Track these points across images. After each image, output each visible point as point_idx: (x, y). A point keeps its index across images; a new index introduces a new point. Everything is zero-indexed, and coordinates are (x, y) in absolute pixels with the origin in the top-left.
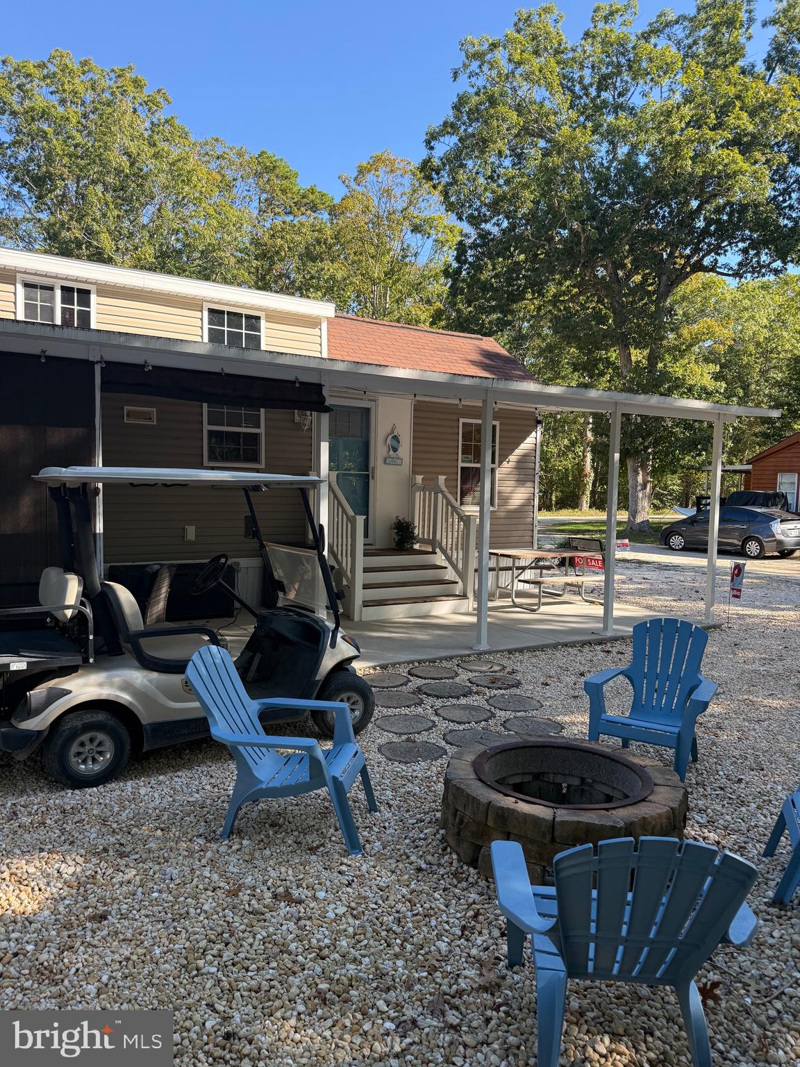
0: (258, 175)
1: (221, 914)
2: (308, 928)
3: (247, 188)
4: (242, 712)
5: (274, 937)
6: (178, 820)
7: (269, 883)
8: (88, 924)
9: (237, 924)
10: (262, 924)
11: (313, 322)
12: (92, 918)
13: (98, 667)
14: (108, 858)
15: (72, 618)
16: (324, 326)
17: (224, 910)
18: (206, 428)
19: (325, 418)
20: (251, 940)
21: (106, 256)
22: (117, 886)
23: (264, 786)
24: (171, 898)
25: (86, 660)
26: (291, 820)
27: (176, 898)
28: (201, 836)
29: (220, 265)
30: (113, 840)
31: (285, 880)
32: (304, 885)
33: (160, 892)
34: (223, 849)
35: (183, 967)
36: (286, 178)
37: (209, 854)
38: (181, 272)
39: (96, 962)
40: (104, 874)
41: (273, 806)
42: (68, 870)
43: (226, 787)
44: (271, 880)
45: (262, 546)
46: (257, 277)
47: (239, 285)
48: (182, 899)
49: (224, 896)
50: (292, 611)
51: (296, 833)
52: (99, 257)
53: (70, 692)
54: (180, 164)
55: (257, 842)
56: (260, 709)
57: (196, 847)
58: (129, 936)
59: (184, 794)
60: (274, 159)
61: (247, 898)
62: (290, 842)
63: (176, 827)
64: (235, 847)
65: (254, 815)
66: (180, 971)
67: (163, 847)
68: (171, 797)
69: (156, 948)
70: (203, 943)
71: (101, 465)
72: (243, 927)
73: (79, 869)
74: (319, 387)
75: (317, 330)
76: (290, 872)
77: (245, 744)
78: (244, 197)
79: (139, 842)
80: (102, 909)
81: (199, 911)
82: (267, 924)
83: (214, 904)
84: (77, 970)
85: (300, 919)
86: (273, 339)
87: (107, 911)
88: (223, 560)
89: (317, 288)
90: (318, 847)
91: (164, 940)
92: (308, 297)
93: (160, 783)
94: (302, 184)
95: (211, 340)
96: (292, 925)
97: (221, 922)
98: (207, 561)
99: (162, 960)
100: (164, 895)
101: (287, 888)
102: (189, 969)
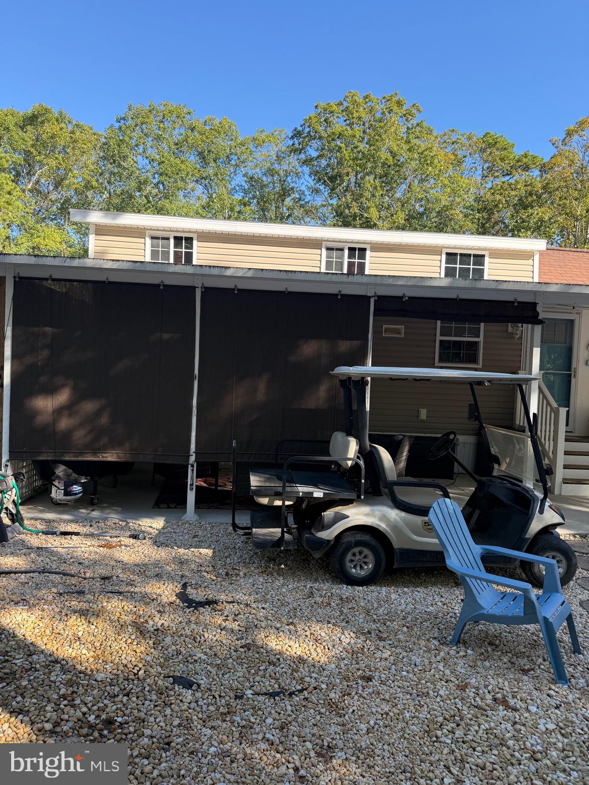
0: (483, 150)
1: (452, 701)
2: (522, 732)
3: (474, 161)
4: (468, 552)
5: (495, 731)
6: (419, 623)
7: (490, 688)
8: (360, 681)
9: (466, 713)
10: (484, 717)
11: (526, 255)
12: (363, 678)
13: (366, 502)
14: (371, 638)
15: (352, 467)
16: (537, 257)
17: (455, 699)
18: (439, 338)
19: (538, 329)
20: (477, 728)
21: (372, 223)
22: (378, 660)
23: (485, 612)
24: (416, 679)
25: (359, 497)
26: (506, 643)
27: (420, 680)
28: (435, 638)
29: (451, 220)
30: (374, 626)
31: (502, 689)
32: (518, 697)
33: (408, 672)
34: (452, 652)
35: (426, 732)
36: (505, 149)
37: (442, 654)
38: (423, 228)
39: (365, 709)
40: (369, 649)
41: (491, 630)
42: (346, 640)
43: (453, 607)
44: (491, 686)
45: (481, 427)
46: (478, 225)
47: (464, 233)
48: (423, 682)
49: (455, 688)
50: (506, 480)
51: (510, 655)
52: (368, 225)
53: (348, 517)
54: (426, 153)
55: (478, 654)
56: (482, 553)
57: (433, 646)
58: (387, 697)
59: (422, 605)
60: (495, 137)
61: (472, 694)
62: (505, 660)
63: (417, 628)
64: (462, 653)
65: (476, 633)
66: (424, 734)
67: (408, 640)
68: (413, 605)
69: (406, 712)
70: (440, 719)
71: (370, 365)
72: (469, 716)
73: (353, 641)
74: (534, 305)
75: (531, 261)
76: (506, 683)
77: (470, 577)
78: (471, 169)
79: (391, 632)
80: (368, 673)
81: (436, 694)
82: (488, 719)
83: (447, 692)
84: (354, 711)
85: (515, 723)
86: (493, 271)
87: (372, 675)
88: (452, 437)
89: (528, 228)
90: (529, 670)
91: (412, 708)
92: (519, 236)
93: (405, 593)
94: (517, 152)
95: (447, 275)
96: (509, 726)
97: (453, 707)
98: (440, 436)
99: (411, 722)
100: (411, 676)
101: (504, 696)
102: (430, 735)
